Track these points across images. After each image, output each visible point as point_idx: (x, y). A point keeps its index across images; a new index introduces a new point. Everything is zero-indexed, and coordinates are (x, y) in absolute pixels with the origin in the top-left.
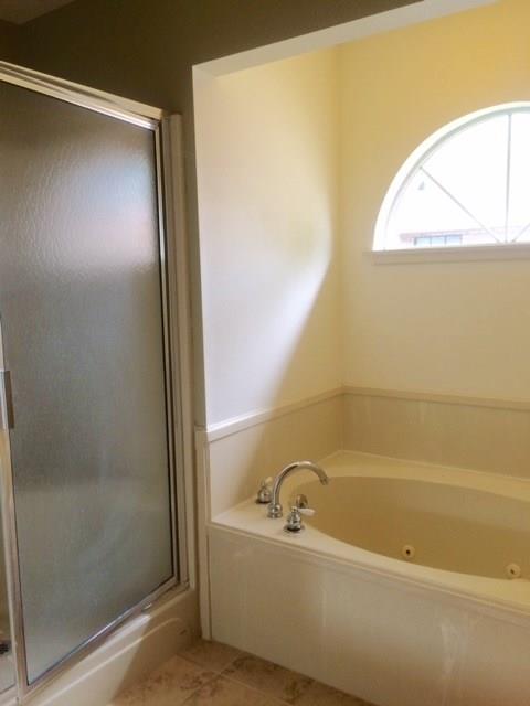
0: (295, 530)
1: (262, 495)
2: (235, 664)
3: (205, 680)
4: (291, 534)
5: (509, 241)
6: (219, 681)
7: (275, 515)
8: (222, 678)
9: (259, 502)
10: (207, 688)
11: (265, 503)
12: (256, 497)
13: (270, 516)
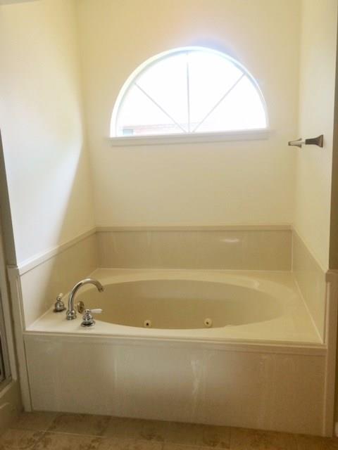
0: (89, 324)
1: (58, 307)
2: (54, 422)
3: (37, 439)
4: (87, 327)
5: (191, 131)
6: (47, 437)
7: (71, 317)
8: (49, 434)
9: (56, 311)
10: (40, 443)
11: (61, 311)
12: (53, 308)
13: (68, 318)
